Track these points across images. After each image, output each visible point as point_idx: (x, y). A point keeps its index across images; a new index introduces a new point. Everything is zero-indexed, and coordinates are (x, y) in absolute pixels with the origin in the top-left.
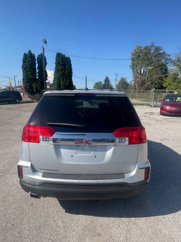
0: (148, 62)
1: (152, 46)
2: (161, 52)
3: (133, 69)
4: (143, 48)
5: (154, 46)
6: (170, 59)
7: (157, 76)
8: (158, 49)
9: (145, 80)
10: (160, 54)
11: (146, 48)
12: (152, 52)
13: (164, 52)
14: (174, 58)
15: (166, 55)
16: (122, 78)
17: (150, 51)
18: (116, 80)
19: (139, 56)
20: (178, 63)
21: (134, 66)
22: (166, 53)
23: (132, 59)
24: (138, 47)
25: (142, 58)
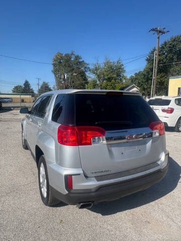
0: (70, 69)
1: (72, 54)
2: (81, 60)
3: (55, 75)
4: (63, 55)
5: (74, 55)
6: (89, 68)
7: (78, 82)
8: (77, 57)
9: (68, 85)
10: (80, 63)
11: (67, 55)
12: (72, 59)
13: (83, 61)
14: (92, 67)
15: (85, 64)
16: (44, 83)
17: (70, 59)
18: (38, 84)
19: (60, 62)
20: (96, 72)
21: (55, 72)
22: (85, 62)
23: (54, 65)
24: (59, 54)
25: (63, 65)
